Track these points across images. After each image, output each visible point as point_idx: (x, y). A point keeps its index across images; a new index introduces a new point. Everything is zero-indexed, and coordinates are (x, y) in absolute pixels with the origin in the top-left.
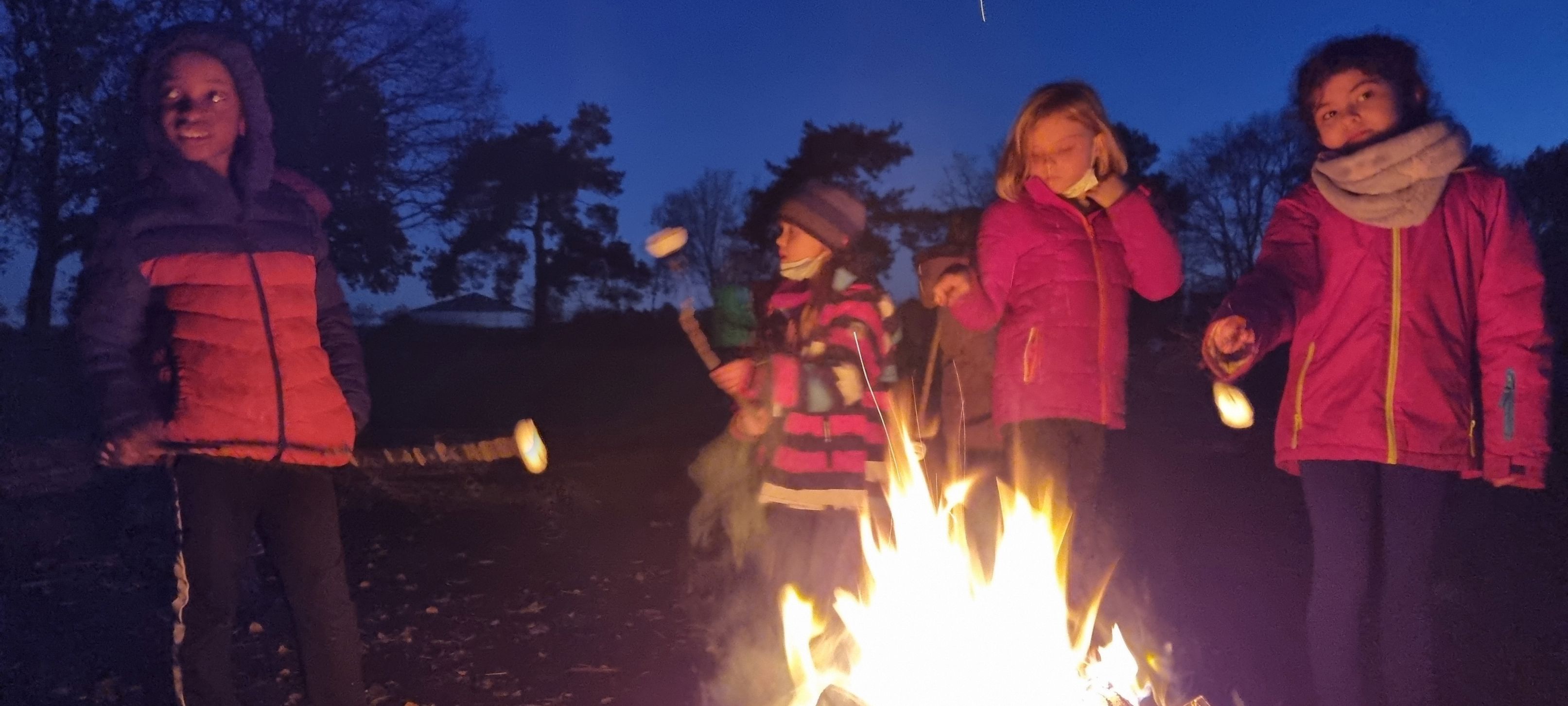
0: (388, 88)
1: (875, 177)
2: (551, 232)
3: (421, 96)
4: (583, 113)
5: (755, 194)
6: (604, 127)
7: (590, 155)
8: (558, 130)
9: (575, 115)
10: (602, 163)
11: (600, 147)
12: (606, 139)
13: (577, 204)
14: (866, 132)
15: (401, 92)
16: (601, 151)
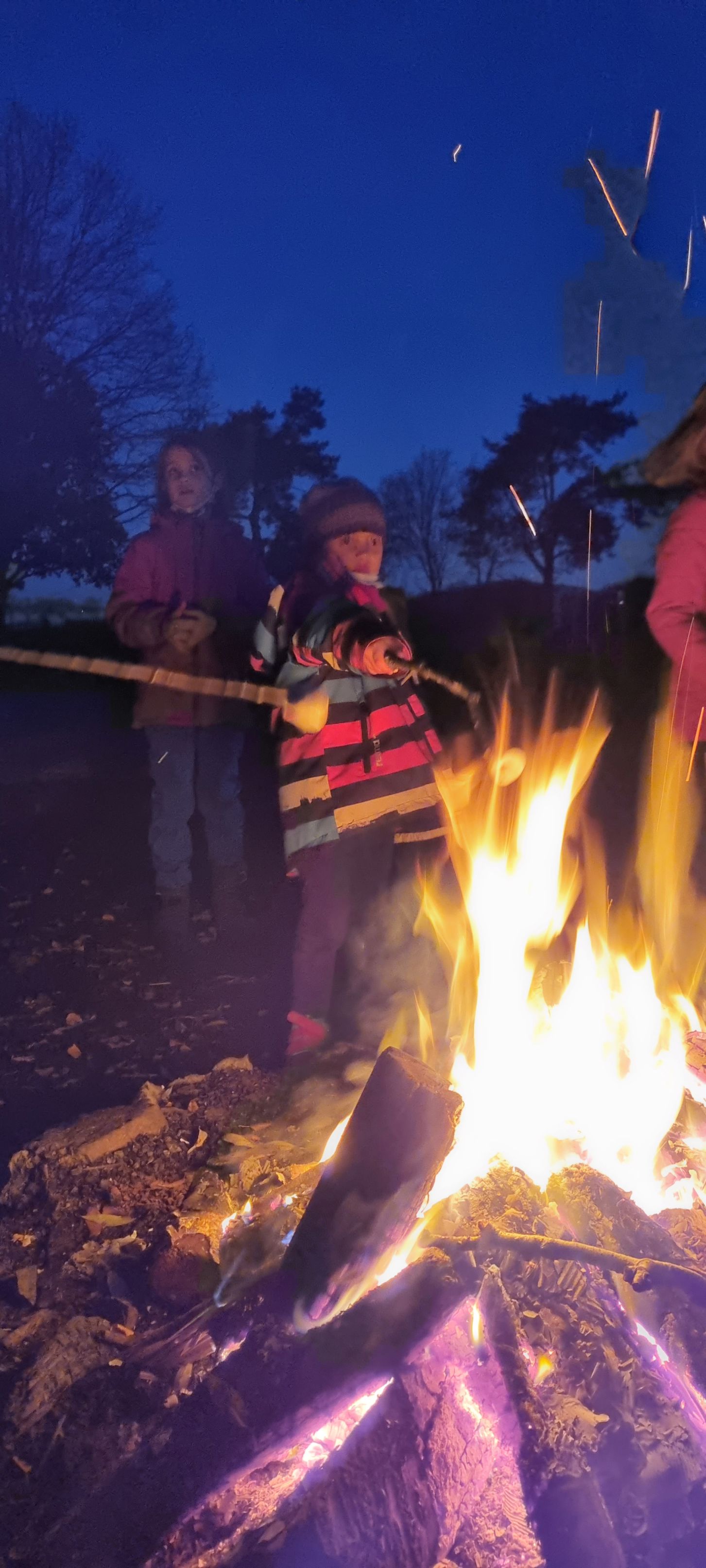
0: (101, 380)
1: (599, 451)
2: (268, 521)
3: (135, 386)
4: (296, 396)
5: (473, 474)
6: (318, 410)
7: (304, 440)
8: (271, 416)
9: (288, 399)
10: (317, 447)
11: (314, 431)
12: (319, 422)
13: (291, 491)
14: (589, 403)
15: (112, 385)
16: (315, 436)
